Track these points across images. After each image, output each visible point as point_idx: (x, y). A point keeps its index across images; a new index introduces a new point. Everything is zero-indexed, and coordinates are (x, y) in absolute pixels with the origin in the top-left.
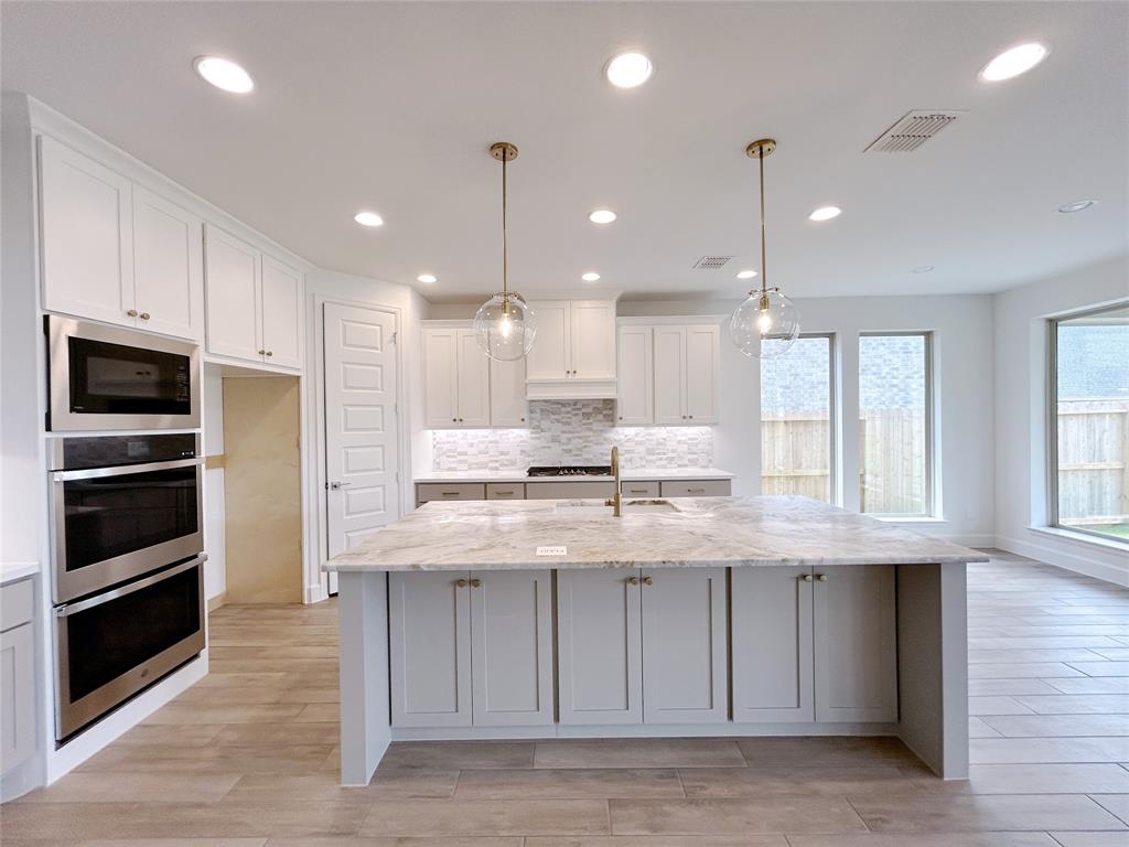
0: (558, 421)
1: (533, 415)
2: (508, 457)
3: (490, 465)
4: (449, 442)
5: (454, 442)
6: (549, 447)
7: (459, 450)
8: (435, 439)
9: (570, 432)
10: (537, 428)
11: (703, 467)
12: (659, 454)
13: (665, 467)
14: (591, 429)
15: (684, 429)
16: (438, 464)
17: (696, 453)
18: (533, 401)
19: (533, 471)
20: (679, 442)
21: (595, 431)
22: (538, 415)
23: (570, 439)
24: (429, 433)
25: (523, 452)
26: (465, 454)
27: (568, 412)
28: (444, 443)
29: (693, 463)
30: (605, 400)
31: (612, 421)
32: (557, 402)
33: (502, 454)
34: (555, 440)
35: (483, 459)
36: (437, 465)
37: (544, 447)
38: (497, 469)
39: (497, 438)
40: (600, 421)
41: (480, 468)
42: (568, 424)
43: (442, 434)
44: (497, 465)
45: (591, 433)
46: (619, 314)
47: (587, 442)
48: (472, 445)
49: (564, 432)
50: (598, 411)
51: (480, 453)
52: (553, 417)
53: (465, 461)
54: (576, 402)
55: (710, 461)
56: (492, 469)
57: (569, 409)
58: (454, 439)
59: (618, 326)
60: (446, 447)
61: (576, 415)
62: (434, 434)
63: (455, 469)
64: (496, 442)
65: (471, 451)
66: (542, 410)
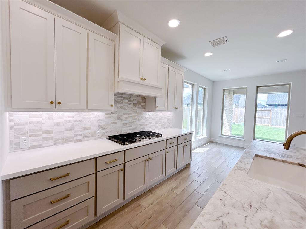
2: (89, 131)
12: (159, 123)
16: (18, 144)
17: (169, 122)
20: (165, 118)
21: (138, 113)
23: (126, 118)
30: (143, 98)
31: (145, 108)
32: (121, 96)
37: (113, 123)
38: (80, 140)
39: (81, 118)
42: (126, 109)
46: (162, 55)
47: (134, 119)
49: (123, 114)
50: (139, 103)
52: (118, 105)
54: (130, 97)
56: (77, 141)
57: (127, 101)
60: (27, 127)
65: (57, 129)
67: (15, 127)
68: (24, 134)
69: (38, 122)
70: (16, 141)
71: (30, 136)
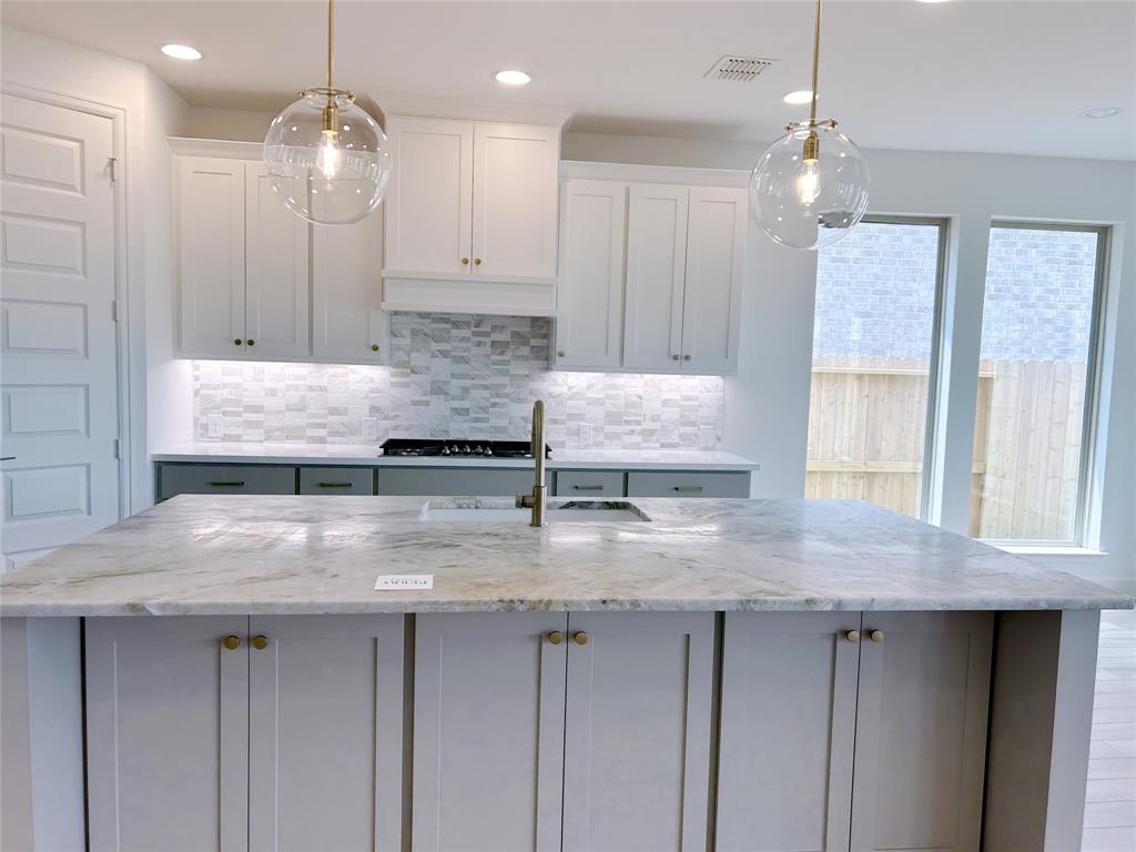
0: (445, 354)
1: (396, 341)
2: (344, 419)
3: (310, 432)
4: (225, 385)
5: (237, 386)
6: (427, 403)
7: (247, 401)
8: (196, 379)
9: (466, 376)
10: (402, 365)
11: (706, 449)
12: (627, 422)
13: (638, 447)
14: (506, 373)
15: (675, 379)
16: (205, 427)
17: (692, 424)
18: (396, 313)
19: (392, 447)
20: (665, 403)
21: (513, 377)
22: (406, 342)
23: (466, 390)
24: (186, 367)
25: (374, 410)
26: (258, 409)
27: (463, 339)
28: (216, 388)
29: (687, 440)
30: (535, 320)
31: (547, 359)
32: (444, 318)
33: (333, 411)
34: (438, 389)
35: (294, 420)
36: (203, 430)
37: (415, 403)
38: (322, 440)
39: (324, 382)
40: (524, 358)
41: (287, 438)
42: (464, 360)
43: (214, 369)
44: (323, 433)
45: (506, 380)
46: (567, 153)
47: (498, 396)
48: (273, 393)
49: (453, 376)
50: (520, 339)
51: (287, 410)
52: (435, 346)
53: (259, 424)
54: (480, 320)
55: (719, 439)
56: (313, 440)
57: (466, 333)
58: (238, 379)
59: (563, 178)
60: (220, 395)
61: (479, 344)
62: (196, 368)
63: (237, 439)
64: (322, 389)
65: (270, 403)
66: (414, 333)
67: (202, 392)
68: (215, 408)
69: (238, 384)
70: (203, 420)
71: (224, 413)
